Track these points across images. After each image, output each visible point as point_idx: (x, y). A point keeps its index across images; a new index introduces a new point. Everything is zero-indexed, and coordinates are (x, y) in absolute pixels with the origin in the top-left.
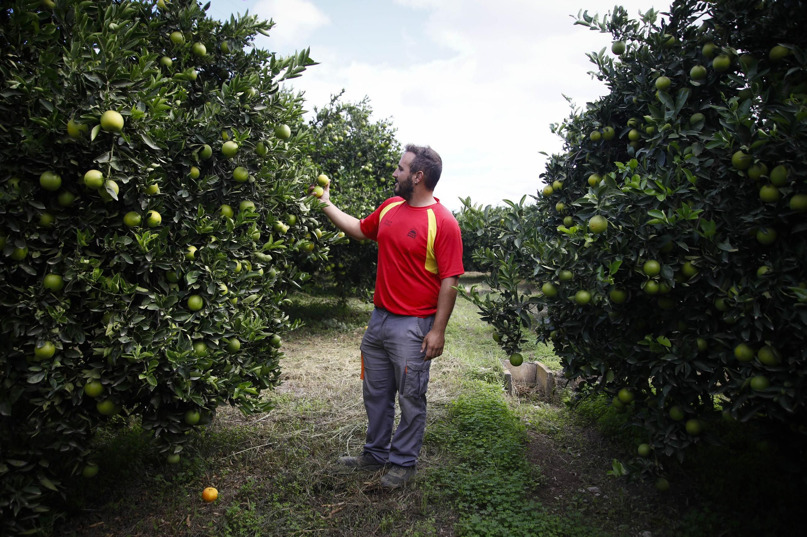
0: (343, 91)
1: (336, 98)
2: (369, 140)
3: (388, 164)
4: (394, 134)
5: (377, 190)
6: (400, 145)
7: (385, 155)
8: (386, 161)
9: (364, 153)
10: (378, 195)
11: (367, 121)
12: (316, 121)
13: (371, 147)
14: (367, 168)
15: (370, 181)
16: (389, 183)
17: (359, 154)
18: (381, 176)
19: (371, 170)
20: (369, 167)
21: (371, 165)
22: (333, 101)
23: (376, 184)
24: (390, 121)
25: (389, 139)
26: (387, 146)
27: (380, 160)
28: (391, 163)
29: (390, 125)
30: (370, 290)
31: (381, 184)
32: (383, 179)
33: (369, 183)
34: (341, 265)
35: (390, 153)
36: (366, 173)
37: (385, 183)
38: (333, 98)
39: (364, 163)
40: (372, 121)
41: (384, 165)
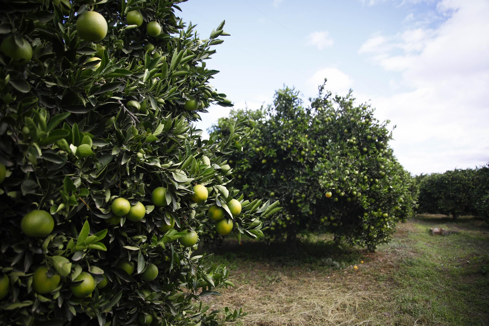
0: (326, 80)
1: (322, 88)
2: (352, 119)
3: (369, 137)
4: (373, 113)
5: (360, 158)
6: (378, 121)
7: (366, 130)
8: (368, 134)
9: (349, 130)
10: (361, 161)
11: (351, 107)
12: (311, 107)
13: (355, 124)
14: (352, 141)
15: (354, 151)
16: (371, 152)
17: (346, 131)
18: (363, 146)
19: (355, 142)
20: (353, 140)
21: (355, 138)
22: (321, 90)
23: (359, 153)
24: (368, 104)
25: (368, 117)
26: (367, 123)
27: (362, 135)
28: (372, 136)
29: (369, 106)
30: (356, 238)
31: (363, 153)
32: (365, 149)
33: (353, 152)
34: (332, 218)
35: (370, 128)
36: (351, 144)
37: (367, 152)
38: (320, 88)
39: (350, 138)
40: (355, 105)
41: (366, 138)
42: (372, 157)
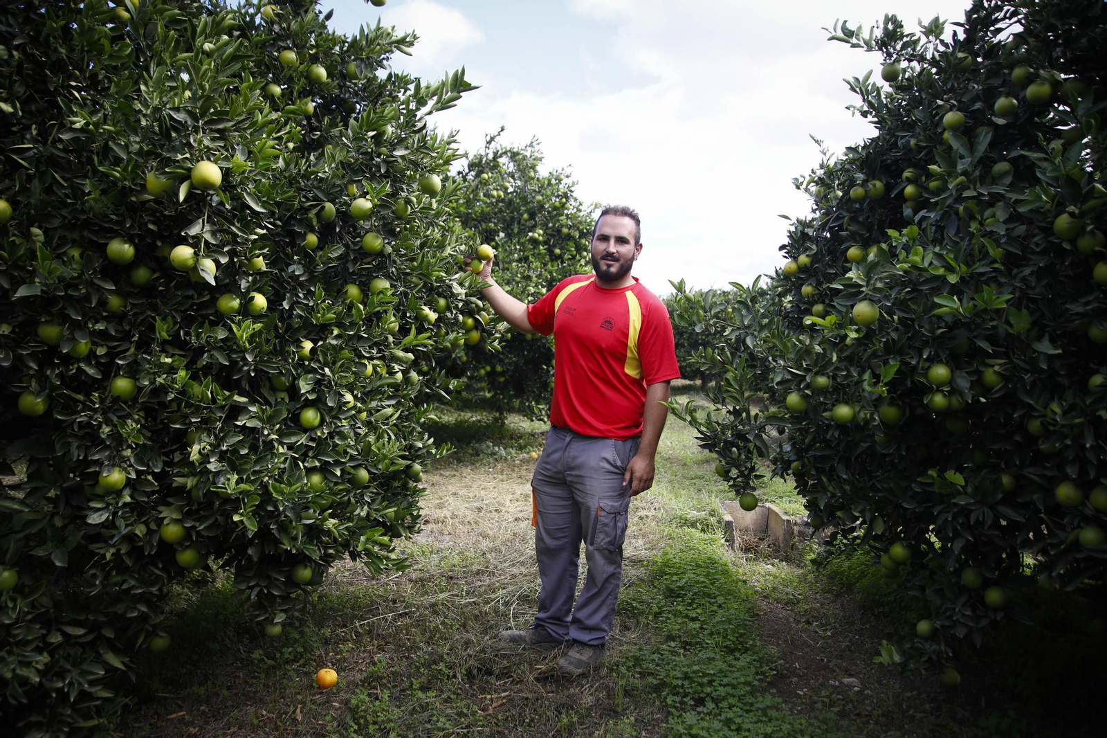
0: (503, 129)
1: (492, 139)
2: (539, 198)
3: (565, 230)
4: (572, 189)
5: (549, 267)
6: (581, 204)
7: (561, 218)
8: (562, 226)
9: (532, 216)
10: (551, 273)
11: (536, 172)
12: (467, 170)
13: (542, 207)
14: (536, 235)
15: (539, 254)
16: (566, 256)
17: (526, 216)
18: (554, 246)
19: (541, 238)
20: (538, 234)
21: (541, 232)
22: (489, 143)
23: (547, 258)
24: (568, 171)
25: (566, 196)
26: (563, 206)
27: (554, 226)
28: (569, 229)
29: (567, 177)
30: (537, 403)
31: (554, 258)
32: (557, 251)
33: (538, 256)
34: (499, 369)
35: (567, 215)
36: (535, 242)
37: (560, 257)
38: (488, 139)
39: (532, 229)
40: (543, 171)
41: (559, 231)
42: (569, 265)
